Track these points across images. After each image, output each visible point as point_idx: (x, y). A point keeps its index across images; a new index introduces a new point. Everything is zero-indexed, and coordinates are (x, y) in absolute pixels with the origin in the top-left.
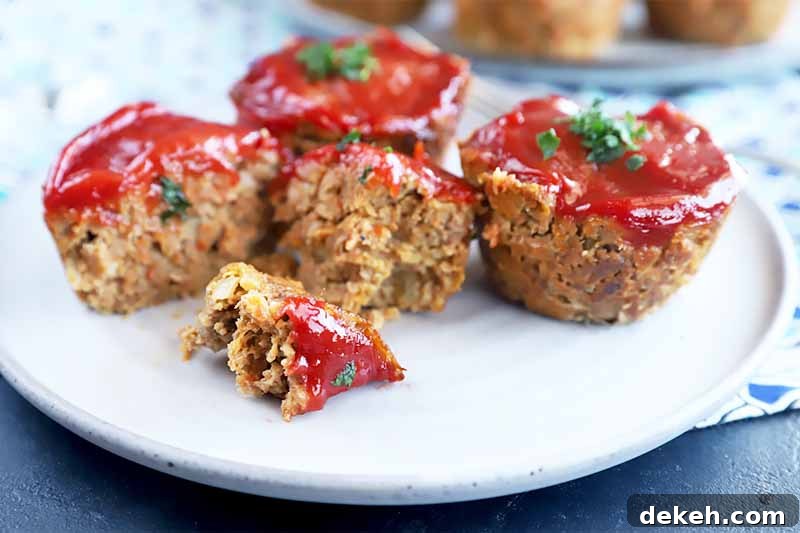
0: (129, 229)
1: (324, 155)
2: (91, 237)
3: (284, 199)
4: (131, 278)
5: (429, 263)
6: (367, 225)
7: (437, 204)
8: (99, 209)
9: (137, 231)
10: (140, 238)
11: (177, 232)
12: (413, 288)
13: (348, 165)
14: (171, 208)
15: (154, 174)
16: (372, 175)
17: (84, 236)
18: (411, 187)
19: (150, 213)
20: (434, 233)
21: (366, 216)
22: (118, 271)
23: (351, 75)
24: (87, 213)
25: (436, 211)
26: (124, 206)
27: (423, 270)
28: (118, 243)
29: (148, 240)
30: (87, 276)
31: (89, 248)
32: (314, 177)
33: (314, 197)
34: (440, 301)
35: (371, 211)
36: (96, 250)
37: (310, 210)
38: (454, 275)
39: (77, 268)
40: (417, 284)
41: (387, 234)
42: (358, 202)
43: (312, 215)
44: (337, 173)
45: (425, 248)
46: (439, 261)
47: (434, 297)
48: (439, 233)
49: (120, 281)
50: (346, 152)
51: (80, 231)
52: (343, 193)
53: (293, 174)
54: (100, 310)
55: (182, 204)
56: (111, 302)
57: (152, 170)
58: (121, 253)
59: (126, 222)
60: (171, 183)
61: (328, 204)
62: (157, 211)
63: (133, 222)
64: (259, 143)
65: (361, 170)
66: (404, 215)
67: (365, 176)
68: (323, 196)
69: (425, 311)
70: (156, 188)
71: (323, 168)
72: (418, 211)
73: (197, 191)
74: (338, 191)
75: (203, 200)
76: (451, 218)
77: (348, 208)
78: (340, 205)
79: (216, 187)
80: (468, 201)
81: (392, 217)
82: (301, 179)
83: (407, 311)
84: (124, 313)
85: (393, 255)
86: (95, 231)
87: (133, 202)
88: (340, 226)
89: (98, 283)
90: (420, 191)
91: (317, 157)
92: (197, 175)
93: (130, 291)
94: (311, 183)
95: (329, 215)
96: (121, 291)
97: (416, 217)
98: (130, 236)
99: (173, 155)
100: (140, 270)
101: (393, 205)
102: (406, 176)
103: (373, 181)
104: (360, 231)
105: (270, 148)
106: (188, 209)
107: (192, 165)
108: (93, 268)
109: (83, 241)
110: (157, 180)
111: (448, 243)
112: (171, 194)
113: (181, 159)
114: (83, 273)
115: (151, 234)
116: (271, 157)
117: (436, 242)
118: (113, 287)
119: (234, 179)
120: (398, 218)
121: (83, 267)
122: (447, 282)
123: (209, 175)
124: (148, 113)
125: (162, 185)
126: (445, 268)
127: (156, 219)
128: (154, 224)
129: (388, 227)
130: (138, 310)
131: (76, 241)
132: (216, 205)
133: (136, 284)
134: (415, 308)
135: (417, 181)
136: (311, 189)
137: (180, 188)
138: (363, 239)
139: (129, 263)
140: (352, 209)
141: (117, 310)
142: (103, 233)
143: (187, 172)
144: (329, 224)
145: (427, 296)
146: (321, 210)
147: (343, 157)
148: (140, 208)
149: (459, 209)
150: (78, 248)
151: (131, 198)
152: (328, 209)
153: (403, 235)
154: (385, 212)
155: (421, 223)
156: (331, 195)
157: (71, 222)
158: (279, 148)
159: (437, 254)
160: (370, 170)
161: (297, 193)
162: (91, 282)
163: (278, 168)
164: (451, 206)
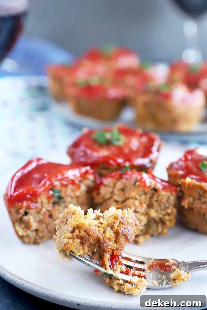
0: (41, 209)
1: (115, 175)
2: (26, 214)
3: (99, 194)
4: (41, 229)
5: (161, 216)
6: (137, 203)
7: (163, 193)
8: (29, 202)
9: (44, 210)
10: (45, 213)
11: (58, 210)
12: (154, 227)
13: (127, 179)
14: (57, 200)
15: (50, 187)
16: (138, 183)
17: (24, 213)
18: (153, 187)
19: (49, 202)
20: (162, 205)
21: (136, 199)
22: (36, 227)
23: (116, 143)
24: (25, 204)
25: (163, 195)
26: (39, 200)
27: (158, 219)
28: (37, 215)
29: (48, 214)
30: (25, 229)
31: (26, 218)
32: (112, 185)
33: (112, 193)
34: (165, 231)
35: (138, 197)
36: (29, 219)
37: (110, 198)
38: (170, 220)
39: (21, 227)
40: (155, 225)
41: (145, 206)
42: (133, 194)
43: (112, 200)
44: (122, 183)
45: (159, 210)
46: (164, 215)
47: (163, 229)
48: (165, 204)
49: (37, 231)
50: (125, 174)
51: (22, 211)
52: (125, 190)
53: (102, 183)
54: (29, 243)
55: (60, 198)
56: (33, 240)
57: (49, 185)
58: (38, 219)
59: (40, 207)
60: (56, 190)
61: (119, 195)
62: (52, 201)
63: (42, 206)
64: (87, 172)
65: (133, 181)
66: (150, 198)
67: (135, 183)
68: (116, 192)
69: (160, 235)
70: (51, 192)
71: (115, 181)
72: (156, 196)
73: (66, 192)
74: (123, 190)
75: (67, 196)
76: (169, 198)
77: (128, 197)
78: (124, 195)
79: (72, 190)
80: (175, 191)
81: (146, 199)
82: (105, 186)
83: (152, 236)
84: (38, 244)
85: (147, 214)
86: (28, 211)
87: (43, 199)
88: (125, 204)
89: (29, 232)
90: (157, 188)
91: (112, 177)
92: (66, 186)
93: (40, 234)
94: (110, 187)
95: (120, 200)
96: (37, 234)
97: (155, 198)
98: (42, 212)
99: (57, 179)
100: (44, 226)
101: (146, 194)
102: (151, 183)
103: (139, 185)
104: (134, 205)
105: (91, 174)
106: (62, 200)
107: (64, 183)
108: (27, 226)
109: (23, 215)
110: (51, 189)
111: (168, 208)
112: (56, 194)
113: (60, 180)
114: (23, 229)
115: (49, 211)
116: (91, 177)
117: (163, 207)
118: (34, 233)
119: (79, 187)
120: (148, 199)
121: (23, 226)
122: (168, 223)
123: (70, 186)
124: (41, 162)
125: (53, 191)
126: (167, 218)
127: (51, 205)
128: (50, 207)
129: (145, 203)
130: (43, 242)
131: (21, 216)
132: (72, 198)
133: (43, 231)
134: (155, 234)
135: (155, 184)
136: (111, 190)
137: (60, 192)
138: (136, 208)
139: (40, 223)
140: (130, 197)
141: (35, 243)
142: (31, 212)
143: (62, 185)
144: (120, 203)
145: (160, 229)
146: (116, 197)
147: (124, 176)
148: (45, 201)
149: (172, 194)
150: (21, 218)
151: (42, 197)
152: (119, 197)
153: (150, 206)
154: (143, 197)
155: (157, 201)
156: (120, 192)
157: (19, 208)
158: (93, 174)
159: (164, 212)
160: (137, 181)
161: (104, 191)
162: (26, 232)
163: (94, 182)
164: (169, 193)
